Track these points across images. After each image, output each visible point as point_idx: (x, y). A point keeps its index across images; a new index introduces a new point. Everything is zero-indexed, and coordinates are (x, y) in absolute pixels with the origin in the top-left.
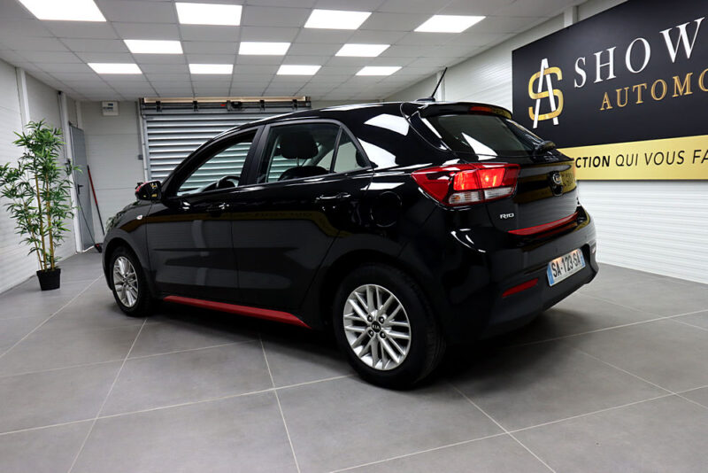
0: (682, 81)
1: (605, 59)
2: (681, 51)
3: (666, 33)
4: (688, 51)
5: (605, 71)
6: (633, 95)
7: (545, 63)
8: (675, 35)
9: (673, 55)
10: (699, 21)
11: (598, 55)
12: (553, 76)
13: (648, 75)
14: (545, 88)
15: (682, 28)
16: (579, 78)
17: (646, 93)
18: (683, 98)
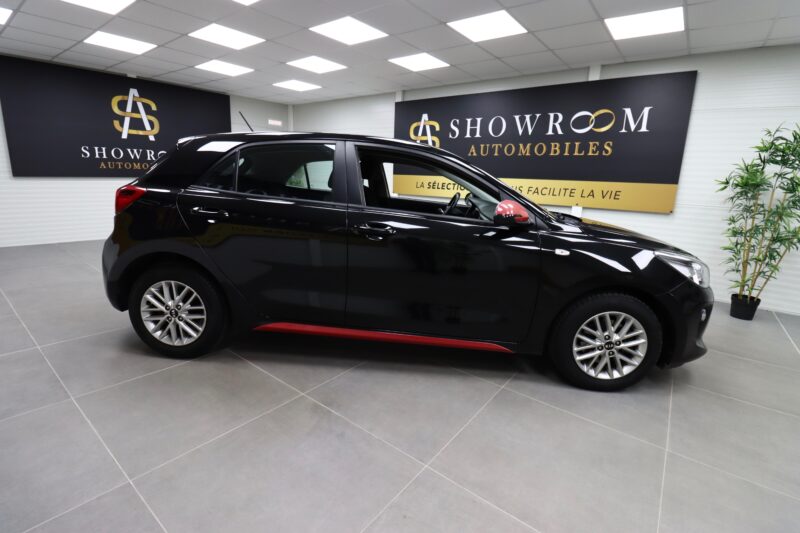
0: (525, 147)
1: (474, 123)
2: (526, 130)
3: (517, 118)
4: (530, 131)
5: (473, 132)
6: (492, 150)
7: (425, 117)
8: (522, 120)
9: (520, 132)
10: (538, 115)
11: (469, 120)
12: (432, 128)
13: (503, 140)
14: (424, 133)
15: (528, 117)
16: (454, 133)
17: (501, 150)
18: (524, 157)
